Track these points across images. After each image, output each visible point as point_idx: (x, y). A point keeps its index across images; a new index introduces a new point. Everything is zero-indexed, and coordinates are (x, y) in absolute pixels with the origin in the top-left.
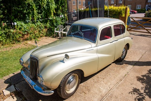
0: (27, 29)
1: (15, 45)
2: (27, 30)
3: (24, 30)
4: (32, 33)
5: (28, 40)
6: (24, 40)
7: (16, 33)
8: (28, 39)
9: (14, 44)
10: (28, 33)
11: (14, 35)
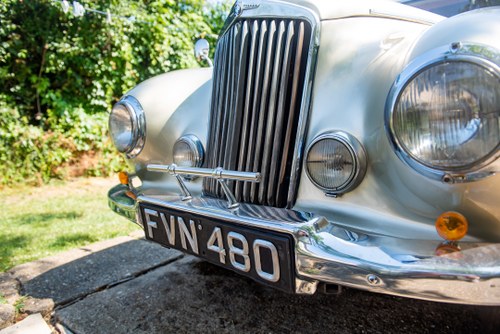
0: (94, 134)
1: (38, 190)
2: (91, 137)
3: (82, 136)
4: (110, 152)
5: (94, 175)
6: (78, 175)
7: (49, 144)
8: (92, 171)
9: (36, 185)
10: (95, 149)
11: (41, 150)
